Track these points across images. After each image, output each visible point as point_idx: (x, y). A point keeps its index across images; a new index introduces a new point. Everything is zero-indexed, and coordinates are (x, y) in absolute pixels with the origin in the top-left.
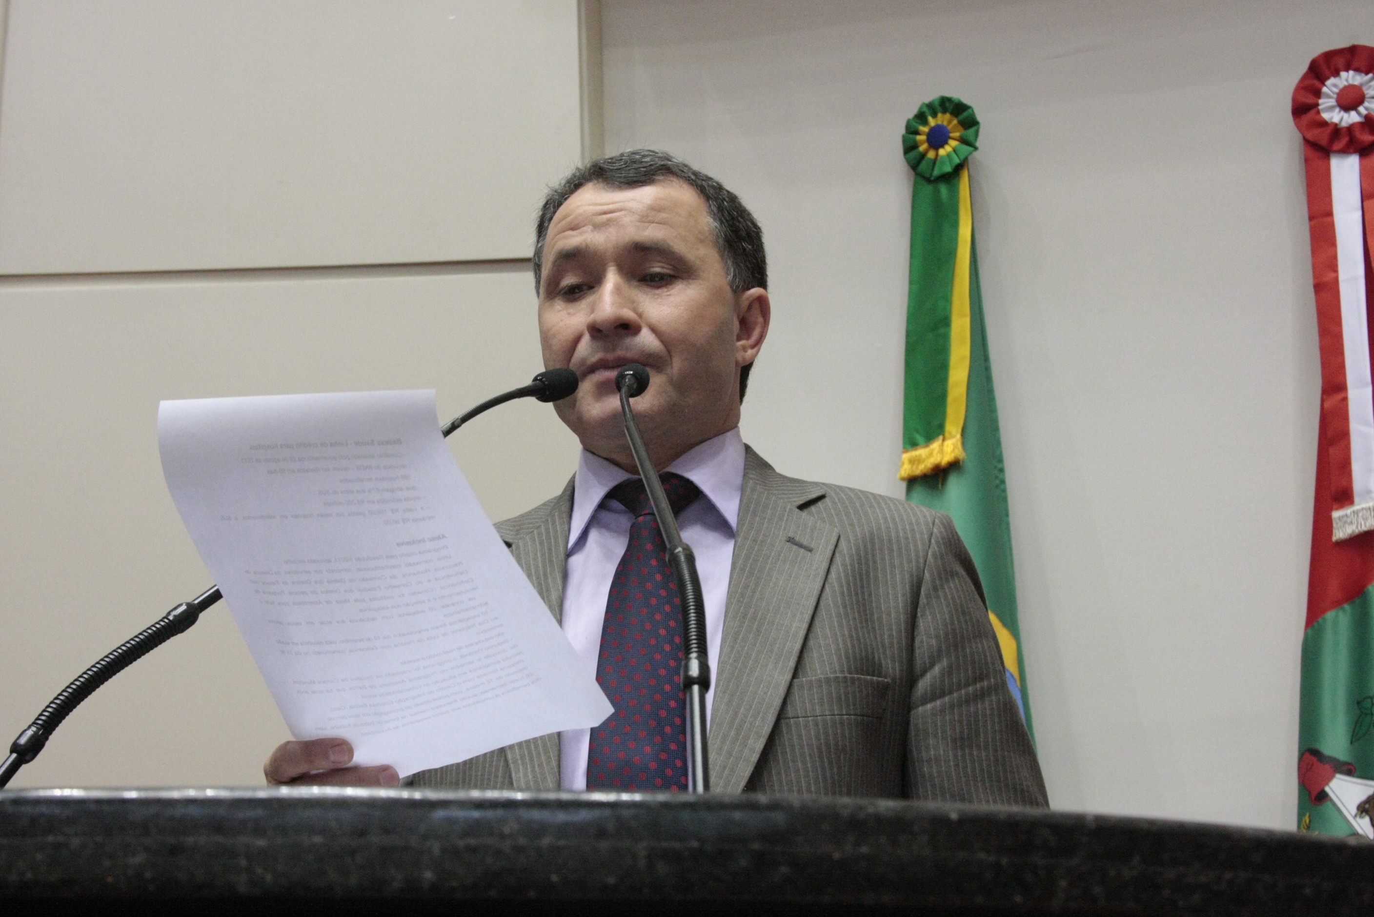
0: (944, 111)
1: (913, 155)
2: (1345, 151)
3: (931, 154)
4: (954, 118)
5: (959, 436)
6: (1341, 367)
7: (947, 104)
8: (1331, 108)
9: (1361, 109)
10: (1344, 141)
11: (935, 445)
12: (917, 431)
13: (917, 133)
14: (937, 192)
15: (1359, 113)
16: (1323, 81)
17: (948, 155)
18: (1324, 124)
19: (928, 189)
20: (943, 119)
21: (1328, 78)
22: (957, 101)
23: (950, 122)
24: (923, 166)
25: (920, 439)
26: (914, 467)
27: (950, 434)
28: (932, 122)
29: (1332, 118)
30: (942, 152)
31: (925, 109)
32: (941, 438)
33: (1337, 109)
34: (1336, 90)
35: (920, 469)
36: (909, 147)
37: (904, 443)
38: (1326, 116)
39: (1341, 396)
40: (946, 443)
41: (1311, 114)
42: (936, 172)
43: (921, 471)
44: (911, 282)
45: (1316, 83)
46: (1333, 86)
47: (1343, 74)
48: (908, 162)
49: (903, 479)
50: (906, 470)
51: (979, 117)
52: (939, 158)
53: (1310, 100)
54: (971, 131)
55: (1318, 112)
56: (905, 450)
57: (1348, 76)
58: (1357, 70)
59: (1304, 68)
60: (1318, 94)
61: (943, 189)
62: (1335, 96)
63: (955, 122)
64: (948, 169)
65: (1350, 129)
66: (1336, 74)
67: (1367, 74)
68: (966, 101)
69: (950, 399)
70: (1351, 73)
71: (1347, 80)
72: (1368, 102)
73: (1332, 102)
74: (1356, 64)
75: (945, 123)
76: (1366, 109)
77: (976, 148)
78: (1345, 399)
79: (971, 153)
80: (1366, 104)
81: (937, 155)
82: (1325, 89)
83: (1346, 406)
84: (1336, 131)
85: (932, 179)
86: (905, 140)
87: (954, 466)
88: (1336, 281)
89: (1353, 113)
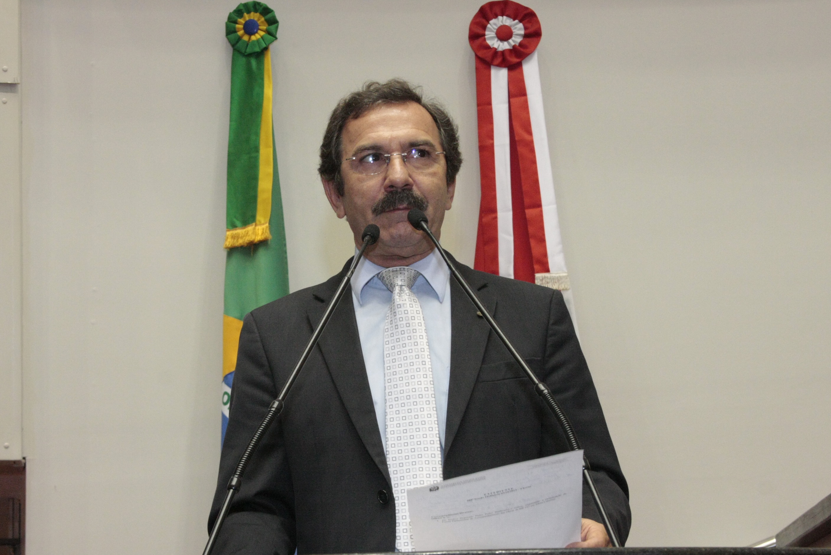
0: (256, 11)
1: (232, 36)
2: (501, 65)
3: (246, 38)
4: (261, 16)
5: (267, 224)
6: (494, 198)
7: (257, 7)
8: (492, 38)
9: (510, 41)
10: (498, 60)
11: (250, 228)
12: (236, 218)
13: (236, 22)
14: (249, 64)
15: (509, 44)
16: (488, 21)
17: (258, 41)
18: (488, 47)
19: (242, 61)
20: (255, 16)
21: (491, 19)
22: (264, 6)
23: (259, 20)
24: (239, 45)
25: (238, 223)
26: (235, 240)
27: (260, 222)
28: (247, 17)
29: (493, 44)
30: (253, 38)
31: (242, 8)
32: (254, 224)
33: (496, 39)
34: (496, 27)
35: (240, 242)
36: (230, 31)
37: (228, 225)
38: (489, 42)
39: (494, 216)
40: (257, 228)
41: (480, 40)
42: (249, 51)
43: (240, 244)
44: (231, 121)
45: (484, 21)
46: (495, 24)
47: (500, 18)
48: (230, 42)
49: (227, 248)
50: (229, 243)
51: (278, 18)
52: (250, 41)
53: (480, 31)
54: (273, 27)
55: (485, 40)
56: (228, 229)
57: (503, 19)
58: (508, 16)
59: (476, 10)
60: (484, 28)
61: (254, 62)
62: (495, 31)
63: (263, 19)
64: (257, 49)
65: (503, 52)
66: (496, 16)
67: (514, 20)
68: (270, 6)
69: (260, 199)
70: (505, 17)
71: (502, 22)
72: (515, 37)
73: (493, 34)
74: (507, 13)
75: (256, 19)
76: (514, 41)
77: (276, 38)
78: (496, 218)
79: (273, 41)
80: (513, 38)
81: (250, 39)
82: (489, 26)
83: (496, 222)
84: (495, 52)
85: (246, 54)
86: (227, 27)
87: (263, 243)
88: (492, 146)
89: (506, 43)
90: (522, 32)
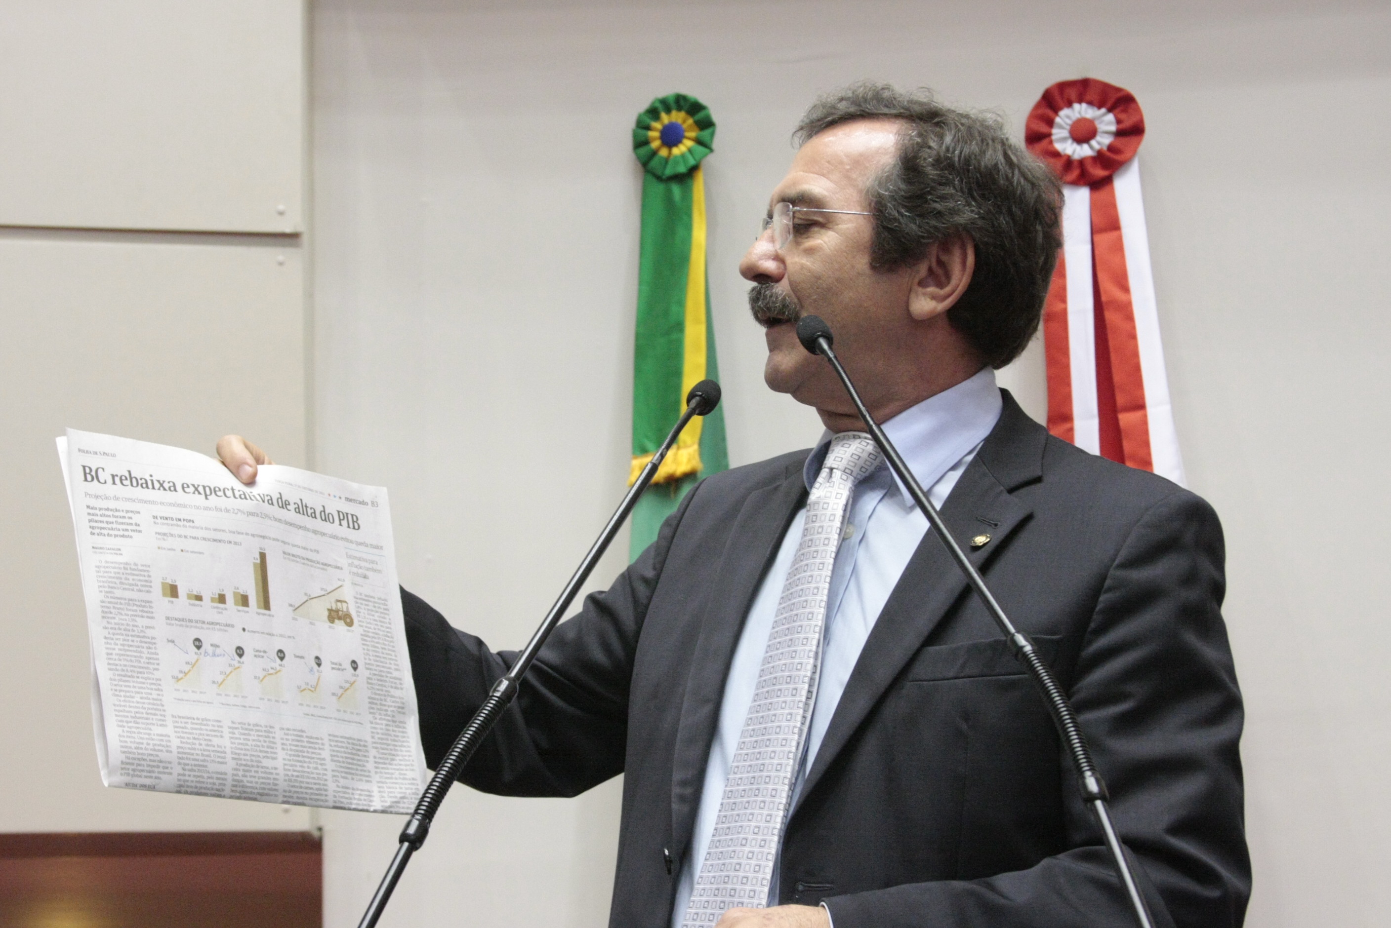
0: (679, 109)
1: (643, 151)
2: (1076, 183)
3: (664, 152)
4: (689, 117)
5: (696, 447)
6: (1067, 399)
7: (682, 103)
8: (1063, 140)
9: (1093, 143)
10: (1075, 174)
11: (669, 453)
12: (647, 437)
13: (648, 128)
14: (669, 193)
15: (1091, 147)
16: (1056, 110)
17: (683, 156)
18: (1056, 154)
19: (660, 188)
20: (677, 117)
21: (1061, 109)
22: (693, 100)
23: (684, 121)
24: (654, 163)
25: (650, 445)
27: (685, 442)
28: (665, 118)
29: (1065, 149)
30: (676, 151)
31: (658, 105)
32: (678, 447)
33: (1070, 141)
34: (1069, 122)
36: (640, 143)
37: (634, 448)
38: (1059, 146)
39: (1068, 426)
40: (681, 453)
41: (1044, 143)
42: (669, 172)
44: (640, 283)
45: (1050, 113)
46: (1067, 117)
47: (1076, 106)
48: (639, 158)
50: (636, 477)
51: (715, 118)
52: (672, 157)
53: (1043, 128)
54: (706, 133)
55: (1051, 142)
56: (635, 456)
57: (1081, 109)
58: (1090, 103)
59: (1037, 96)
60: (1050, 123)
61: (676, 190)
62: (1068, 127)
63: (690, 121)
64: (682, 169)
65: (1082, 162)
66: (1069, 104)
67: (1099, 107)
68: (703, 101)
70: (1084, 105)
71: (1080, 113)
72: (1101, 137)
73: (1065, 133)
74: (1088, 97)
75: (680, 121)
76: (1099, 143)
77: (711, 150)
78: (1071, 430)
79: (706, 155)
80: (1098, 138)
81: (670, 153)
82: (1058, 120)
83: (1072, 436)
84: (1069, 163)
85: (664, 177)
86: (635, 135)
87: (690, 476)
88: (1064, 313)
89: (1085, 146)
90: (1113, 128)
